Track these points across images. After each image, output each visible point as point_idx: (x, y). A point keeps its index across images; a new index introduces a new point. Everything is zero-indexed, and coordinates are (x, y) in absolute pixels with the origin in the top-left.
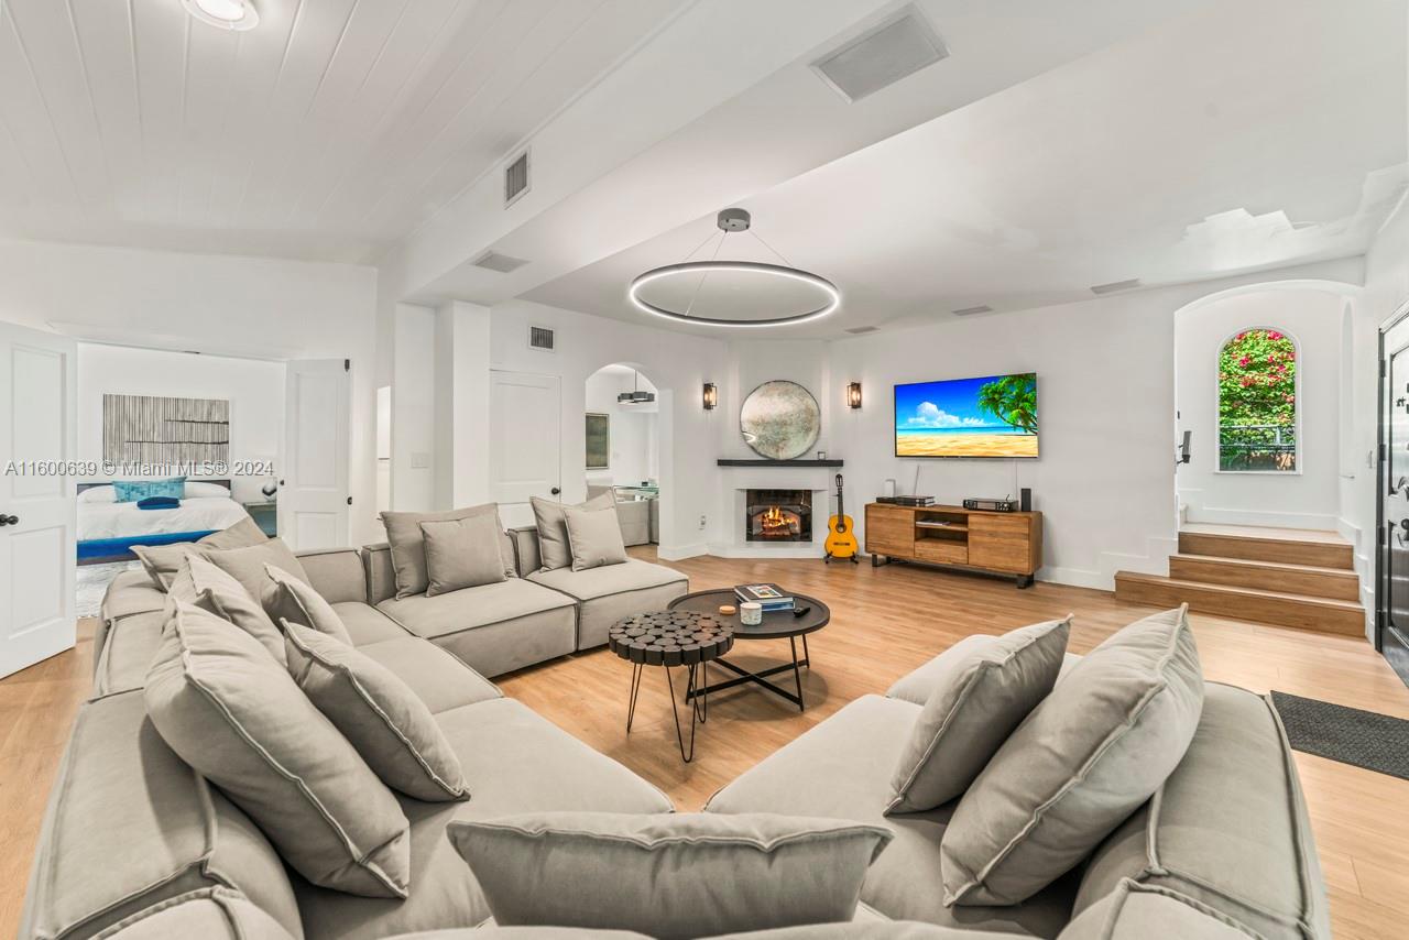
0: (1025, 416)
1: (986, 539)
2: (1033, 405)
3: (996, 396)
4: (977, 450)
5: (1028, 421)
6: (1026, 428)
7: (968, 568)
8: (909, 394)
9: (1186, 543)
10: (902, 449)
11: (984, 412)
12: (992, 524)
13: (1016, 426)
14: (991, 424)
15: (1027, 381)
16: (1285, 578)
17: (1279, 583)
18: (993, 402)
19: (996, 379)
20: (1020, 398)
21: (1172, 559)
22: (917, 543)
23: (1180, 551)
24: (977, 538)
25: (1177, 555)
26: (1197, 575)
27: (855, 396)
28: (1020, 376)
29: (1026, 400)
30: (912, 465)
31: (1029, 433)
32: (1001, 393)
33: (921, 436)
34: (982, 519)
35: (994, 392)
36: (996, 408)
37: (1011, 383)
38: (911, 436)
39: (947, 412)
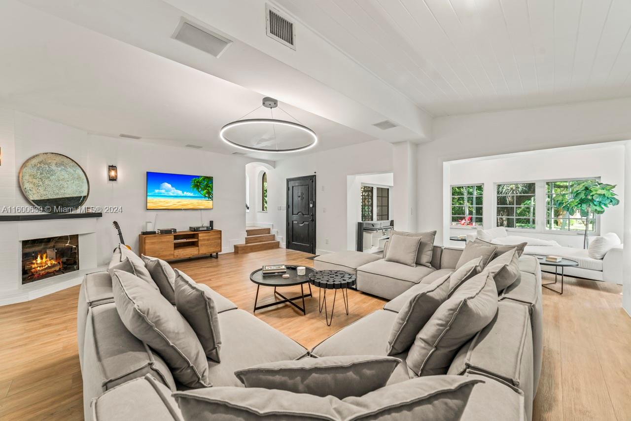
0: (209, 193)
1: (206, 242)
2: (212, 189)
3: (198, 184)
4: (190, 206)
5: (209, 195)
6: (209, 197)
7: (200, 256)
8: (154, 178)
9: (249, 232)
10: (150, 206)
11: (193, 190)
12: (208, 236)
13: (205, 197)
14: (196, 195)
15: (210, 179)
16: (266, 238)
17: (264, 239)
18: (197, 186)
19: (198, 177)
20: (207, 186)
21: (246, 238)
22: (175, 251)
23: (247, 236)
24: (203, 243)
25: (247, 237)
26: (250, 241)
27: (113, 173)
28: (207, 177)
29: (209, 187)
30: (154, 213)
31: (210, 199)
32: (200, 183)
33: (162, 199)
34: (205, 234)
35: (198, 182)
36: (198, 189)
37: (204, 179)
38: (156, 199)
39: (176, 189)
